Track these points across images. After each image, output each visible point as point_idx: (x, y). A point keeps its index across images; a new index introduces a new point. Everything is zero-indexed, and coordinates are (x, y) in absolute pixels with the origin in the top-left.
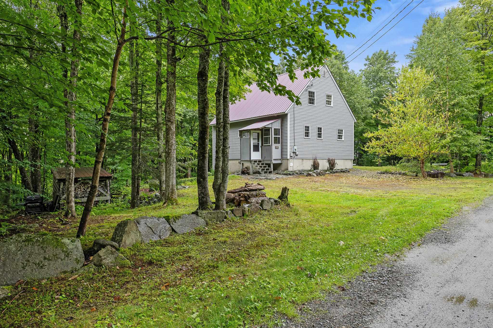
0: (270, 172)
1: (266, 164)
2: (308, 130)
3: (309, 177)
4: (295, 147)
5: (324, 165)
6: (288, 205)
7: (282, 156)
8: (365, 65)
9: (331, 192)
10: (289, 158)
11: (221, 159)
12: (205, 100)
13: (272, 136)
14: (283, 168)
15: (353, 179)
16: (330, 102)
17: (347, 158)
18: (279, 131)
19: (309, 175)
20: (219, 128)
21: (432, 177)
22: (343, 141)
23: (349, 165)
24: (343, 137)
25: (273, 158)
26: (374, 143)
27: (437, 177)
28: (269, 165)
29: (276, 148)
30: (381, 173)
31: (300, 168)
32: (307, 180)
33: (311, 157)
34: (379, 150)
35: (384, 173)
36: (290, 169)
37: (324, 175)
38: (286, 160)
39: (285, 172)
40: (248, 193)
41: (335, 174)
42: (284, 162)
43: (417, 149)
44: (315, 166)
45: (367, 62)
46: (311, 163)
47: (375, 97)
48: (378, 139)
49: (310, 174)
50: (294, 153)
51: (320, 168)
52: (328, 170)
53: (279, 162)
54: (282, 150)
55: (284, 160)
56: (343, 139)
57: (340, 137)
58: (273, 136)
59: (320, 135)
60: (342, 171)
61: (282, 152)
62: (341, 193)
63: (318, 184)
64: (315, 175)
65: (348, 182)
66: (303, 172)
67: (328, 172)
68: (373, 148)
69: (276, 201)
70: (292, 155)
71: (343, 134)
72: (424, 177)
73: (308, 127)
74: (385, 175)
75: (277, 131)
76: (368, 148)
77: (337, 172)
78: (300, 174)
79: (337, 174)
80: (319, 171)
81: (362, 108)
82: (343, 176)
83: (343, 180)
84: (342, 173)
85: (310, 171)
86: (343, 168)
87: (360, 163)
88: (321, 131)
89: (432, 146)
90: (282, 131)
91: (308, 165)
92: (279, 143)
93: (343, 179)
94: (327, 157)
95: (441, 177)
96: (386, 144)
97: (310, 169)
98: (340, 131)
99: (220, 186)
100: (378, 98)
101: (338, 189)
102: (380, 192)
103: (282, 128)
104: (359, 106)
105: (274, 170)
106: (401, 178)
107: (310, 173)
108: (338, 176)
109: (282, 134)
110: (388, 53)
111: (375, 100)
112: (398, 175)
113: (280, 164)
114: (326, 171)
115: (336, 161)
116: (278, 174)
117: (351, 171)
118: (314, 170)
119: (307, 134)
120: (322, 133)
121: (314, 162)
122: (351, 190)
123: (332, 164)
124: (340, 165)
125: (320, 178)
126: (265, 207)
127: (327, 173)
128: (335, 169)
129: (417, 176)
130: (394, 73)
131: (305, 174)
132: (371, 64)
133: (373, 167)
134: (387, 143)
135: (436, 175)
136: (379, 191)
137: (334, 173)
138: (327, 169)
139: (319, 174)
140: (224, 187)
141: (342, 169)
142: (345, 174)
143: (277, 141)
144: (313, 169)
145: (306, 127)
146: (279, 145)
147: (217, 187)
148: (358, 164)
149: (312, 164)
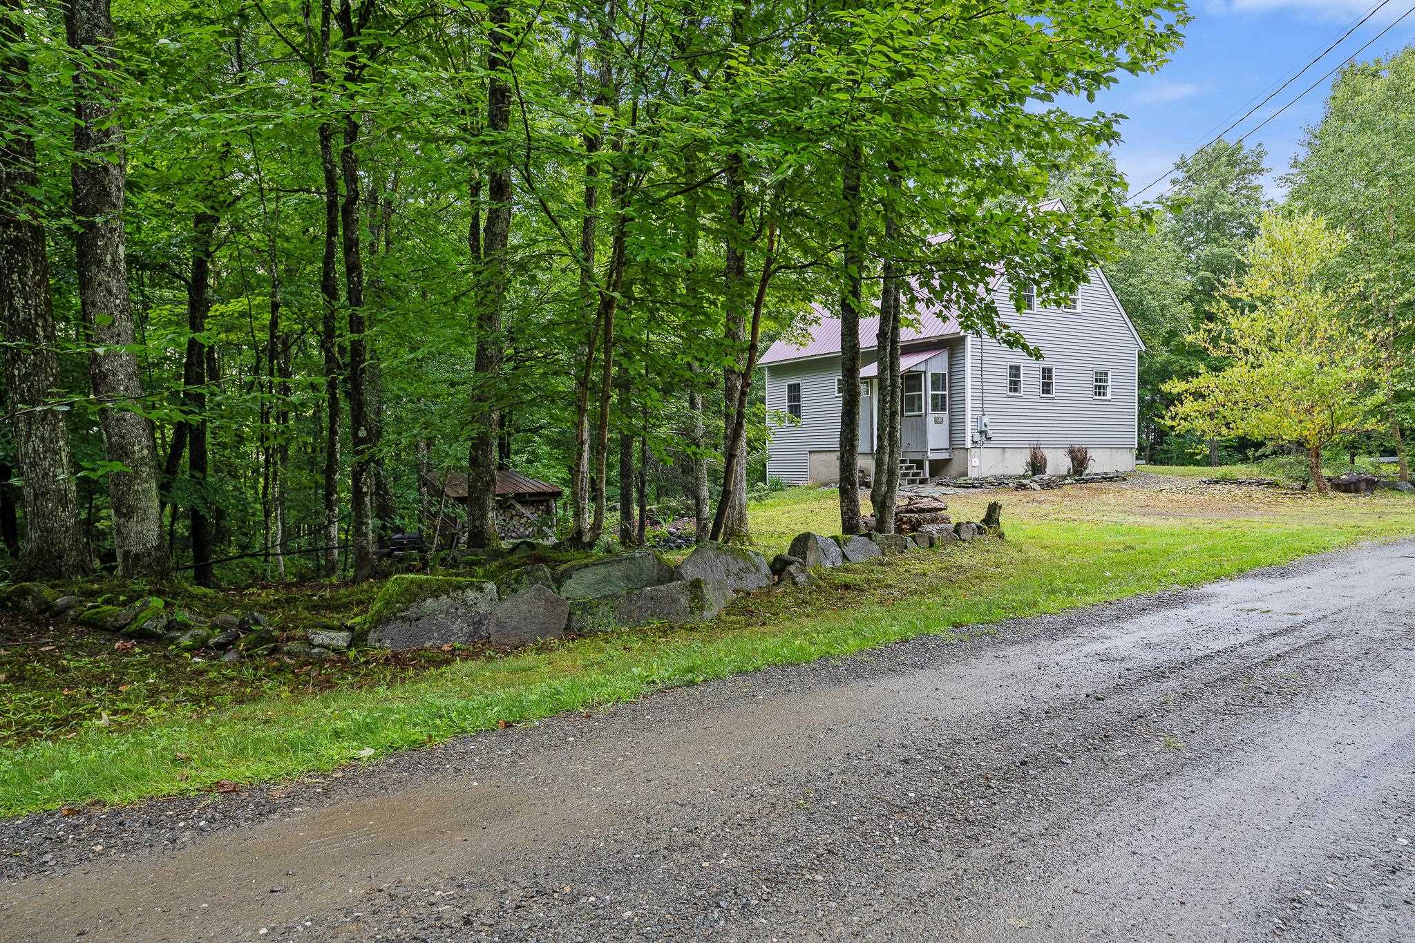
0: (923, 482)
1: (911, 461)
2: (1017, 376)
3: (1024, 492)
4: (986, 420)
5: (1058, 463)
6: (1001, 536)
7: (951, 441)
8: (1174, 182)
9: (1082, 522)
10: (969, 445)
11: (887, 450)
12: (856, 345)
13: (927, 392)
14: (954, 469)
15: (1133, 495)
16: (1074, 301)
17: (1120, 443)
18: (944, 380)
19: (1022, 487)
20: (884, 396)
21: (1343, 492)
22: (1109, 401)
23: (1125, 461)
24: (1109, 391)
25: (930, 447)
26: (1189, 406)
27: (1357, 491)
28: (920, 465)
29: (937, 421)
30: (1210, 482)
31: (999, 471)
32: (1017, 498)
33: (1025, 443)
34: (1201, 424)
35: (1217, 482)
36: (973, 474)
37: (1059, 487)
38: (961, 451)
39: (961, 480)
40: (917, 516)
41: (1088, 485)
42: (958, 455)
43: (1301, 422)
44: (1037, 466)
45: (1180, 175)
46: (1026, 456)
47: (1201, 274)
48: (1198, 395)
49: (1024, 485)
50: (981, 432)
51: (1050, 470)
52: (1069, 475)
53: (945, 456)
54: (951, 426)
55: (956, 452)
56: (1108, 397)
57: (1100, 390)
58: (930, 392)
59: (1047, 387)
60: (1107, 478)
61: (950, 431)
62: (1105, 523)
63: (1047, 508)
64: (1038, 488)
65: (1121, 502)
66: (1006, 481)
67: (1070, 481)
68: (1185, 420)
69: (979, 527)
70: (977, 437)
71: (1110, 383)
72: (1320, 490)
73: (1018, 368)
74: (1218, 487)
75: (938, 381)
76: (1173, 419)
77: (1092, 480)
78: (1000, 484)
79: (1094, 485)
80: (1046, 478)
81: (1163, 308)
82: (1109, 490)
83: (1110, 498)
84: (1107, 483)
85: (1024, 477)
86: (1110, 470)
87: (1157, 457)
88: (1050, 378)
89: (1339, 413)
90: (950, 380)
91: (1017, 464)
92: (945, 410)
93: (1110, 496)
94: (1067, 443)
95: (1366, 490)
96: (1221, 409)
97: (1022, 472)
98: (1101, 377)
99: (885, 497)
100: (1209, 274)
101: (1097, 516)
102: (1197, 521)
103: (950, 372)
104: (1154, 304)
105: (932, 475)
106: (1259, 493)
107: (1025, 482)
108: (1095, 489)
109: (950, 387)
110: (1241, 148)
111: (1202, 281)
112: (1254, 487)
113: (946, 462)
114: (1065, 477)
115: (1090, 453)
116: (942, 484)
117: (1130, 479)
118: (1034, 474)
119: (1014, 386)
120: (1054, 381)
121: (1034, 456)
122: (1127, 518)
123: (1079, 461)
124: (1099, 463)
125: (1049, 495)
126: (964, 536)
127: (1066, 482)
128: (1087, 471)
129: (1304, 488)
130: (1257, 202)
131: (1011, 485)
132: (1189, 178)
133: (1191, 468)
134: (1223, 406)
135: (1352, 487)
136: (1195, 520)
137: (1086, 481)
138: (1066, 473)
139: (1047, 485)
140: (892, 498)
141: (1106, 473)
142: (1115, 485)
143: (938, 404)
144: (1030, 473)
145: (1011, 367)
146: (945, 415)
147: (879, 499)
148: (1153, 460)
149: (1029, 460)
